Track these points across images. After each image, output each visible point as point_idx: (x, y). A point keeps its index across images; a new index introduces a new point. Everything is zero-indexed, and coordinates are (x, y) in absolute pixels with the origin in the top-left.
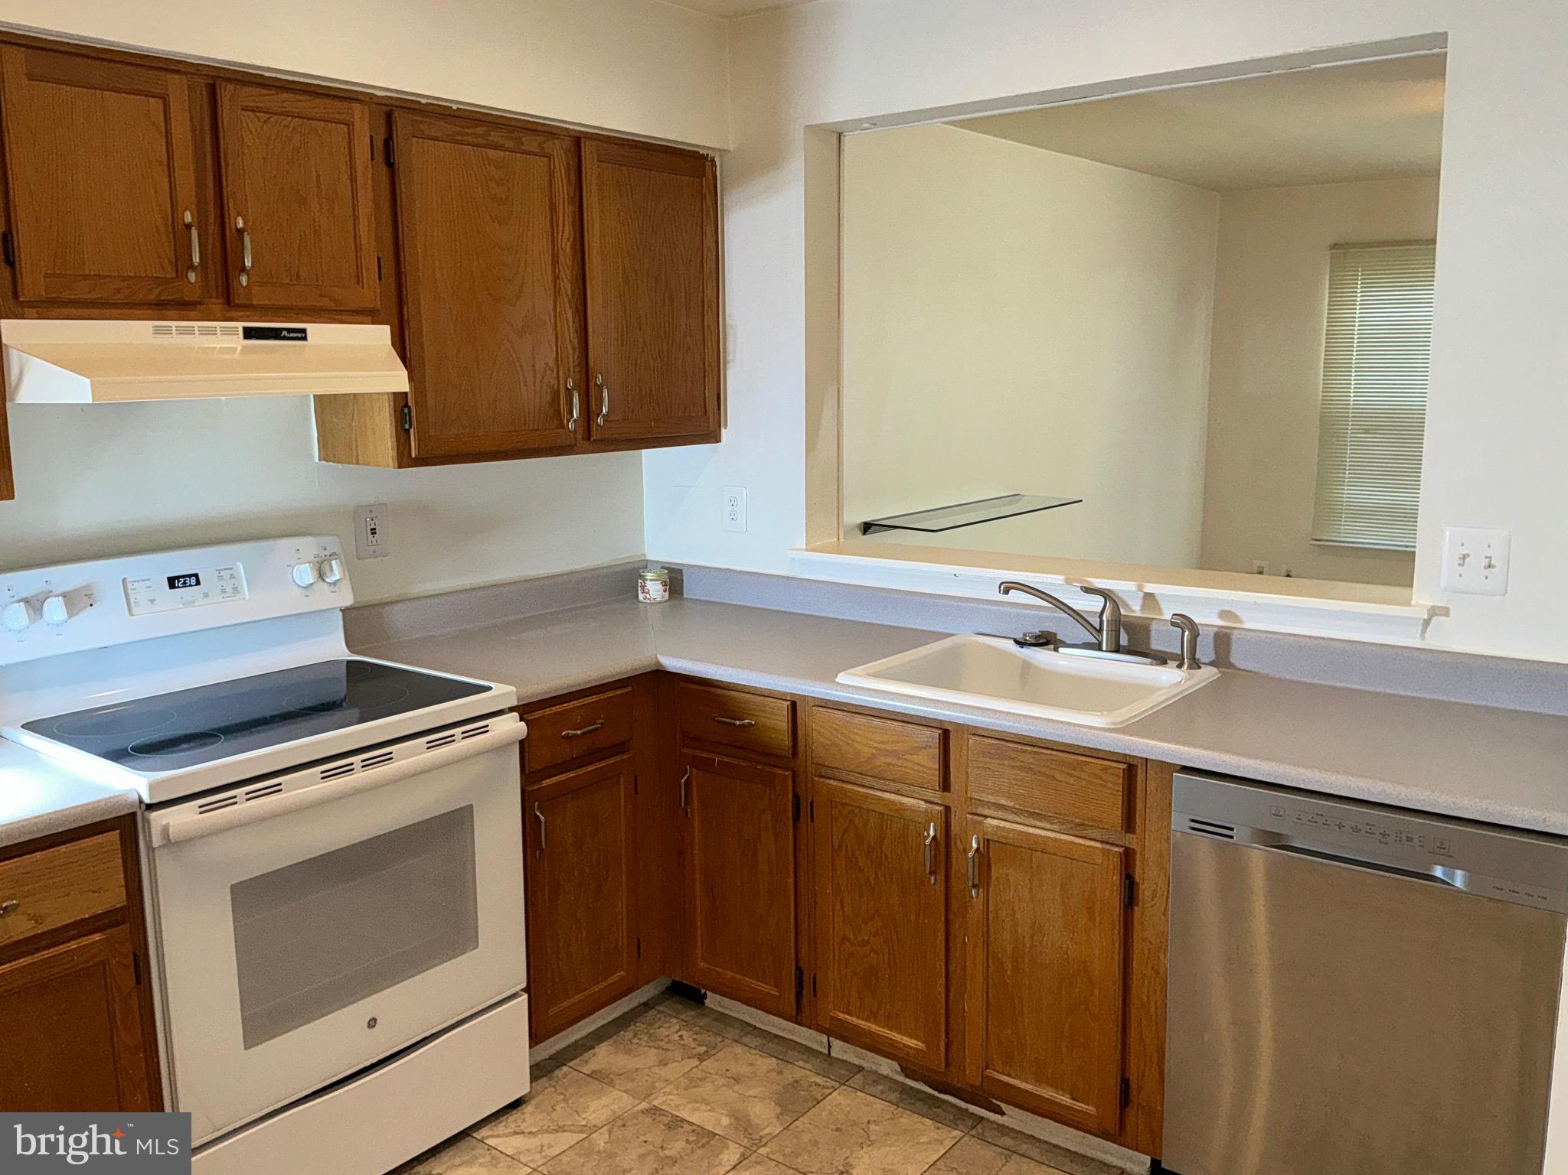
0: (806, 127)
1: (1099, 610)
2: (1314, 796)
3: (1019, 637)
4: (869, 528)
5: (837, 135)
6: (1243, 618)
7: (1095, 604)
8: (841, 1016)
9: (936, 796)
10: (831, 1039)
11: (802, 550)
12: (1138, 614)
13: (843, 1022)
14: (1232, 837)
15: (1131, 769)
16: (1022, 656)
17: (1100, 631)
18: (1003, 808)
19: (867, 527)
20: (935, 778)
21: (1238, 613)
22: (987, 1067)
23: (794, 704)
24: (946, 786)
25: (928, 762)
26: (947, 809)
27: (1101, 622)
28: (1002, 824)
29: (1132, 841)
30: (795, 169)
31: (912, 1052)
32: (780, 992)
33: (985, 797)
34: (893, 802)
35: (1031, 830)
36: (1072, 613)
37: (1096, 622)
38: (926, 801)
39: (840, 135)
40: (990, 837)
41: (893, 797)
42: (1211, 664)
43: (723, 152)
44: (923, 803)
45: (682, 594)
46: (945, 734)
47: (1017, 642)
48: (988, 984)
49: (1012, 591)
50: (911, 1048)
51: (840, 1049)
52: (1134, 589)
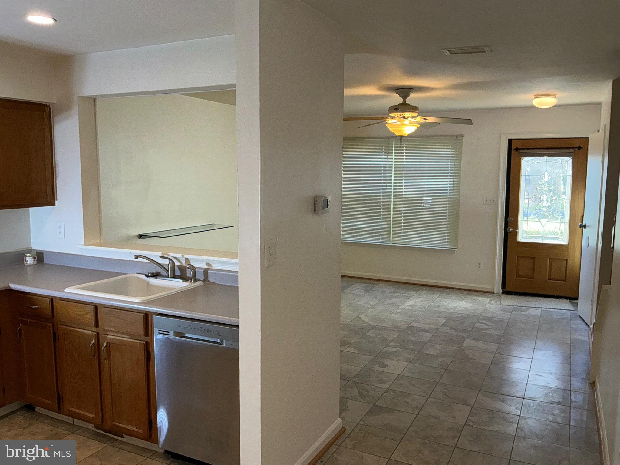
0: (78, 97)
1: (168, 263)
2: (194, 320)
3: (147, 273)
4: (141, 237)
5: (94, 100)
6: (212, 265)
7: (166, 262)
8: (71, 409)
9: (95, 329)
10: (74, 419)
11: (82, 245)
12: (184, 265)
13: (72, 411)
14: (169, 335)
15: (147, 316)
16: (147, 280)
17: (168, 271)
18: (113, 331)
19: (141, 236)
20: (93, 323)
21: (211, 264)
22: (113, 421)
23: (52, 300)
24: (97, 325)
25: (90, 317)
26: (98, 334)
27: (169, 268)
28: (113, 337)
29: (147, 339)
30: (75, 111)
31: (91, 419)
32: (52, 402)
33: (109, 328)
34: (82, 332)
35: (120, 338)
36: (158, 265)
37: (167, 268)
38: (92, 331)
39: (95, 100)
40: (110, 342)
41: (82, 330)
42: (202, 281)
43: (53, 103)
44: (90, 332)
45: (43, 262)
46: (96, 308)
47: (146, 276)
48: (112, 392)
49: (139, 258)
50: (91, 417)
51: (77, 422)
52: (181, 256)
